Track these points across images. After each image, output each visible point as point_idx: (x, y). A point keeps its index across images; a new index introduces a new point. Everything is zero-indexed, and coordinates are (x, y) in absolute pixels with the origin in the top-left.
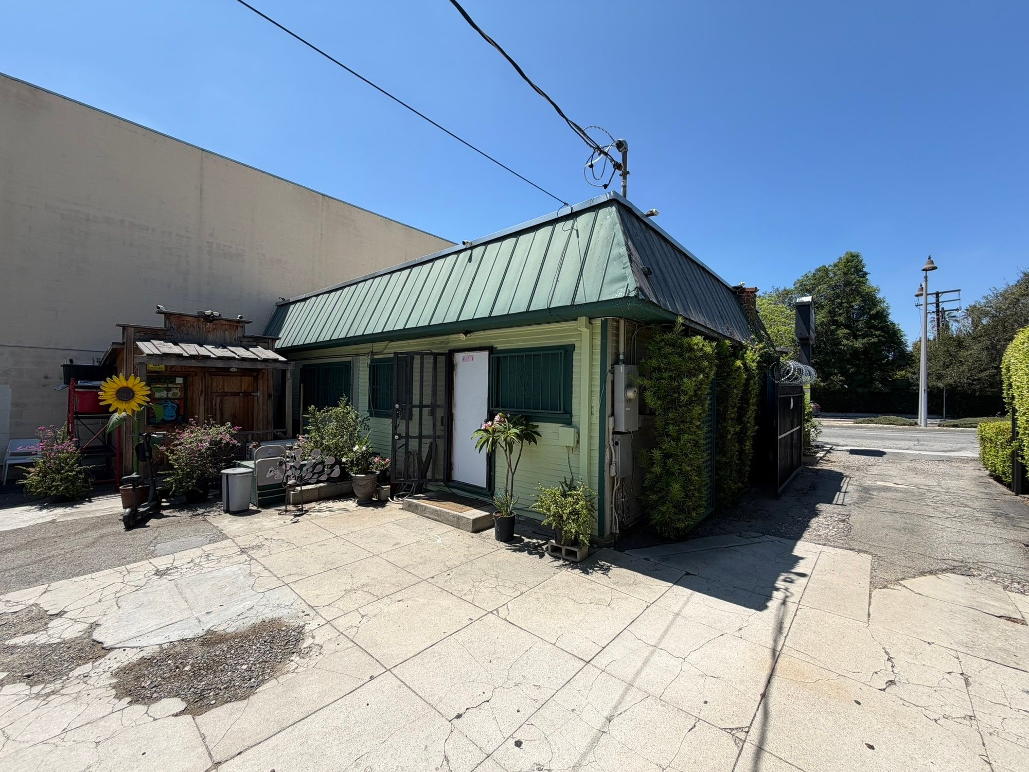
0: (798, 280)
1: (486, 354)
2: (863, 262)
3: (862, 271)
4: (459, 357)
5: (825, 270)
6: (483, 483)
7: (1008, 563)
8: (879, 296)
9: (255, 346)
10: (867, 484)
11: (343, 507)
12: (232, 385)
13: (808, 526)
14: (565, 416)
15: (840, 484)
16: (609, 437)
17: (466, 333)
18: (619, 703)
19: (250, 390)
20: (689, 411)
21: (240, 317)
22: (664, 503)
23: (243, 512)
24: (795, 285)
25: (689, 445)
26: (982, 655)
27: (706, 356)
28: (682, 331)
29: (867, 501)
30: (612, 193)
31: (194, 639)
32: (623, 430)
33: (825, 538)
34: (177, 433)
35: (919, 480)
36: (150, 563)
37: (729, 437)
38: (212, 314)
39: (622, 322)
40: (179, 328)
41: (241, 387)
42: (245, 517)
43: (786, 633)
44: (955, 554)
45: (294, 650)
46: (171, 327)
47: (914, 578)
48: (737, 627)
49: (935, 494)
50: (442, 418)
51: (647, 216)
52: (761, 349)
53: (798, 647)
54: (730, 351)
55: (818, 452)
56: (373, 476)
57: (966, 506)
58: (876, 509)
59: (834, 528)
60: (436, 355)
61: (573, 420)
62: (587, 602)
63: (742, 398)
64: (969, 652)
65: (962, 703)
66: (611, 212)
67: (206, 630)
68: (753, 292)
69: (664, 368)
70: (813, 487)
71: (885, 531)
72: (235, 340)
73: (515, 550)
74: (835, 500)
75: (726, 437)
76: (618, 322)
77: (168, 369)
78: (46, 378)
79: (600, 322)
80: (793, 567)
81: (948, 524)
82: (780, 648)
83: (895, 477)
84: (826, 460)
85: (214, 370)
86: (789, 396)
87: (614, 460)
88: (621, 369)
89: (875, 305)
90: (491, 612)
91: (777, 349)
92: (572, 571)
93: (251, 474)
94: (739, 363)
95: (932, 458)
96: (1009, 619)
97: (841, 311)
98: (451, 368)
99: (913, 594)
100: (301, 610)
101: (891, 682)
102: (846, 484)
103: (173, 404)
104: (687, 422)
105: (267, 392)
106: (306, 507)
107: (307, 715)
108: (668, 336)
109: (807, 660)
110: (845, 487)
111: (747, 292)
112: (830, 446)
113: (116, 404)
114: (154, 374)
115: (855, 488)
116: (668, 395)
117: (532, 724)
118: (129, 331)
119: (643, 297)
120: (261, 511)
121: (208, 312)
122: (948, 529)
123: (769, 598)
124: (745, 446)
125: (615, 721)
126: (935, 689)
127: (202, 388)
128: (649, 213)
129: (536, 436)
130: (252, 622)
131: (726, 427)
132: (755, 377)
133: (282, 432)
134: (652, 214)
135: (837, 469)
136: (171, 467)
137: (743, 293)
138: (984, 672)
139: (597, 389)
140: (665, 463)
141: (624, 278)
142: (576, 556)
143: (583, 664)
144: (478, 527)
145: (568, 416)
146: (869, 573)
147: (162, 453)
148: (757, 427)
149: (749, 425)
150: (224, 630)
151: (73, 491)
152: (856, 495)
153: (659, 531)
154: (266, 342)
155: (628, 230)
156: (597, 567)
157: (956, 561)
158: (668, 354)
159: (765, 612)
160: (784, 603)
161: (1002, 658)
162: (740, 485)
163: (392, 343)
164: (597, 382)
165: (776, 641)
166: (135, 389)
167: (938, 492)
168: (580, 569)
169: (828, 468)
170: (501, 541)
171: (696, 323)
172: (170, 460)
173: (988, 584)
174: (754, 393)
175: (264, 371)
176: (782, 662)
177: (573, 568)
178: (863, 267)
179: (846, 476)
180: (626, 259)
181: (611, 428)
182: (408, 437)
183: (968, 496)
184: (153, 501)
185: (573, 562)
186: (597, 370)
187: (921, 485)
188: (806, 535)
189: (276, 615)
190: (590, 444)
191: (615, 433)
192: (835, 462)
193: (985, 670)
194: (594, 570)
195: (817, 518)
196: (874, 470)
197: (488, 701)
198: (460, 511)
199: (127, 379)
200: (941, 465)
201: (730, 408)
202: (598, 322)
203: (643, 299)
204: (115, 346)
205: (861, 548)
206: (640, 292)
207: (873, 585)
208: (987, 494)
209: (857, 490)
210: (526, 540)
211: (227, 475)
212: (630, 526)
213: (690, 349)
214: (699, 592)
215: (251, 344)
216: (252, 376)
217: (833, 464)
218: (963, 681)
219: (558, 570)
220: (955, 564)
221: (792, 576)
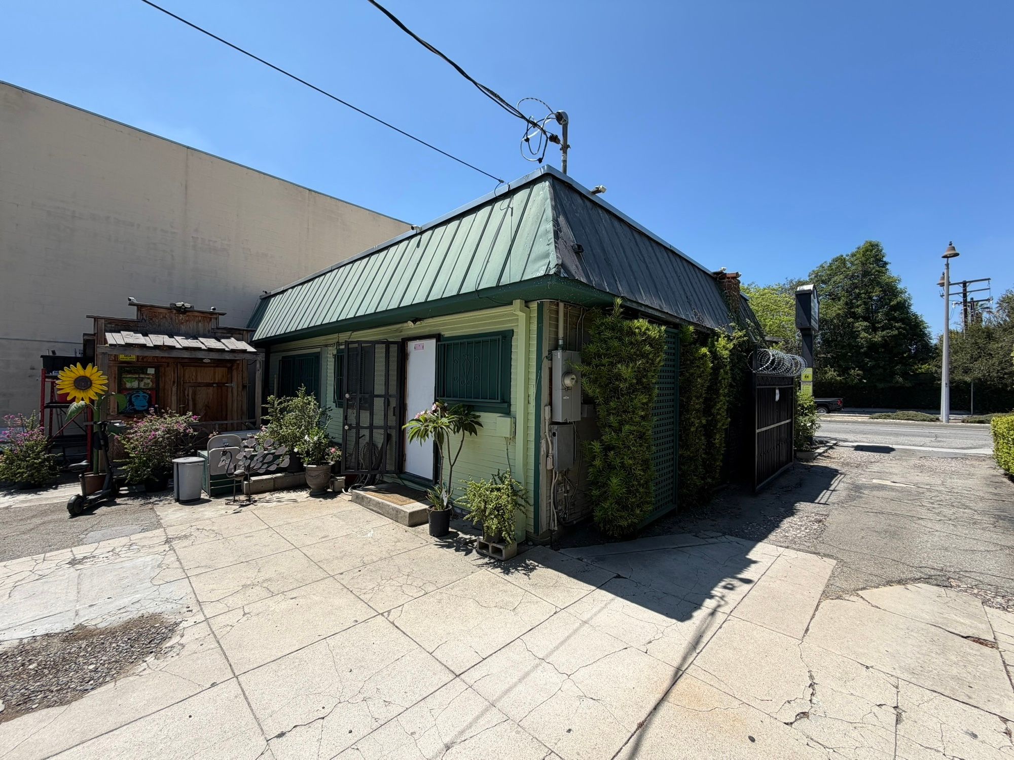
0: (813, 271)
1: (433, 342)
2: (883, 251)
3: (882, 261)
4: (411, 345)
5: (841, 260)
6: (430, 476)
7: (995, 573)
8: (900, 286)
9: (228, 338)
10: (861, 482)
11: (294, 498)
12: (206, 376)
13: (778, 527)
14: (504, 406)
15: (831, 481)
16: (545, 428)
17: (414, 321)
18: (470, 726)
19: (224, 381)
20: (632, 400)
21: (213, 309)
22: (606, 499)
23: (194, 501)
24: (809, 276)
25: (631, 436)
26: (928, 684)
27: (650, 341)
28: (622, 313)
29: (855, 500)
30: (546, 167)
31: (58, 634)
32: (561, 421)
33: (792, 540)
34: (135, 422)
35: (924, 478)
36: (71, 551)
37: (692, 429)
38: (183, 305)
39: (561, 305)
40: (151, 319)
41: (215, 378)
42: (191, 507)
43: (700, 649)
44: (933, 561)
45: (154, 650)
46: (143, 319)
47: (877, 587)
48: (648, 640)
49: (934, 494)
50: (394, 408)
51: (594, 193)
52: (741, 337)
53: (707, 667)
54: (694, 338)
55: (818, 448)
56: (325, 467)
57: (967, 507)
58: (861, 509)
59: (806, 529)
60: (388, 344)
61: (512, 410)
62: (493, 605)
63: (709, 389)
64: (913, 680)
65: (883, 745)
66: (545, 187)
67: (77, 624)
68: (734, 278)
69: (602, 354)
70: (800, 485)
71: (863, 534)
72: (209, 331)
73: (442, 546)
74: (819, 498)
75: (690, 429)
76: (558, 305)
77: (140, 360)
78: (33, 369)
79: (536, 305)
80: (740, 571)
81: (938, 527)
82: (686, 666)
83: (896, 474)
84: (825, 457)
85: (186, 361)
86: (774, 387)
87: (550, 452)
88: (559, 354)
89: (896, 296)
90: (382, 614)
91: (767, 338)
92: (493, 571)
93: (203, 463)
94: (704, 350)
95: (944, 456)
96: (978, 641)
97: (859, 303)
98: (403, 357)
99: (869, 607)
100: (186, 606)
101: (804, 714)
102: (837, 482)
103: (145, 394)
104: (629, 412)
105: (241, 383)
106: (256, 497)
107: (119, 725)
108: (609, 319)
109: (712, 683)
110: (835, 484)
111: (728, 278)
112: (835, 442)
113: (74, 393)
114: (126, 365)
115: (846, 485)
116: (611, 383)
117: (358, 749)
118: (99, 323)
119: (566, 275)
120: (211, 501)
121: (179, 304)
122: (936, 533)
123: (698, 606)
124: (715, 440)
125: (453, 750)
126: (855, 725)
127: (174, 379)
128: (595, 189)
129: (476, 426)
130: (131, 616)
131: (689, 419)
132: (726, 366)
133: (250, 422)
134: (598, 191)
135: (834, 466)
136: (127, 455)
137: (724, 279)
138: (925, 707)
139: (533, 376)
140: (606, 455)
141: (547, 255)
142: (502, 555)
143: (451, 676)
144: (415, 520)
145: (506, 405)
146: (826, 581)
147: (119, 442)
148: (729, 419)
149: (719, 417)
150: (95, 625)
151: (38, 478)
152: (844, 494)
153: (602, 529)
154: (240, 334)
155: (561, 205)
156: (522, 566)
157: (935, 569)
158: (608, 338)
159: (688, 623)
160: (713, 613)
161: (953, 690)
162: (709, 480)
163: (355, 333)
164: (533, 369)
165: (685, 659)
166: (92, 378)
167: (939, 492)
168: (502, 569)
169: (824, 465)
170: (434, 536)
171: (647, 306)
172: (126, 448)
173: (965, 597)
174: (725, 383)
175: (238, 362)
176: (681, 684)
177: (495, 567)
178: (883, 257)
179: (841, 474)
180: (551, 235)
181: (547, 417)
182: (358, 427)
183: (972, 497)
184: (107, 489)
185: (499, 560)
186: (534, 356)
187: (923, 483)
188: (772, 536)
189: (159, 610)
190: (526, 434)
191: (553, 423)
192: (834, 458)
193: (926, 704)
194: (517, 570)
195: (792, 518)
196: (875, 468)
197: (323, 718)
198: (400, 503)
199: (84, 367)
200: (954, 463)
201: (694, 398)
202: (534, 306)
203: (565, 277)
204: (86, 337)
205: (828, 552)
206: (562, 270)
207: (825, 595)
208: (996, 494)
209: (847, 488)
210: (461, 535)
211: (178, 464)
212: (575, 522)
213: (631, 333)
214: (622, 597)
215: (225, 335)
216: (226, 367)
217: (832, 460)
218: (894, 717)
219: (479, 569)
220: (933, 572)
221: (735, 582)
